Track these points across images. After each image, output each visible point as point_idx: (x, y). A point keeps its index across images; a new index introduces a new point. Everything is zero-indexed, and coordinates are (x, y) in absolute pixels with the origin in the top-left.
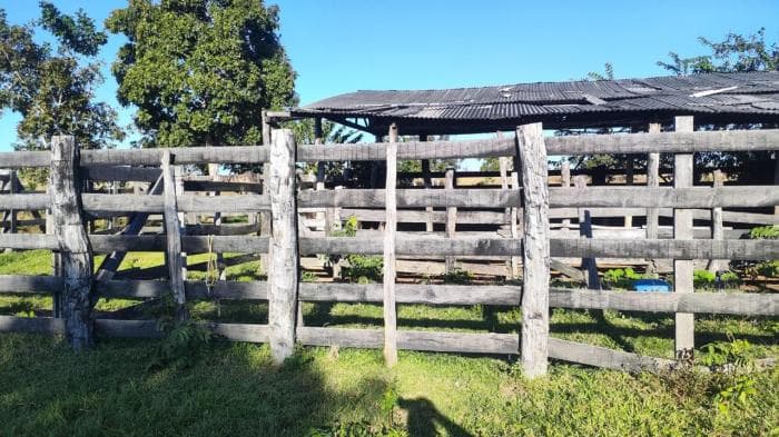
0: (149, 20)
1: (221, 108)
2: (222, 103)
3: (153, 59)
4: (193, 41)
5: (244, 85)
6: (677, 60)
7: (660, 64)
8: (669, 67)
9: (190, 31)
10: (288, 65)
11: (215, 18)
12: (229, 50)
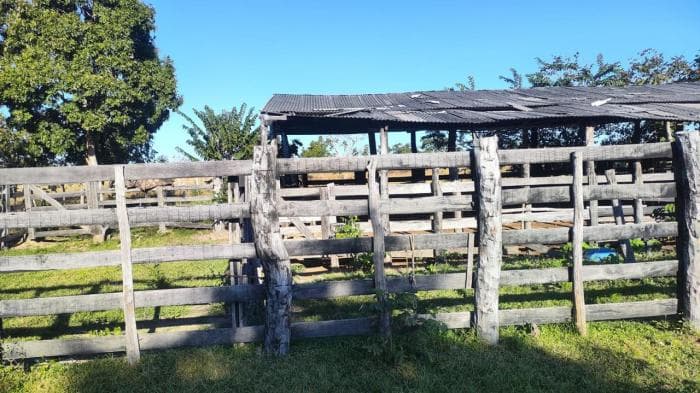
0: (24, 16)
1: (116, 107)
2: (117, 102)
3: (35, 57)
4: (79, 39)
5: (135, 85)
6: (515, 75)
7: (501, 77)
8: (508, 80)
9: (77, 30)
10: (171, 66)
11: (104, 18)
12: (121, 50)
